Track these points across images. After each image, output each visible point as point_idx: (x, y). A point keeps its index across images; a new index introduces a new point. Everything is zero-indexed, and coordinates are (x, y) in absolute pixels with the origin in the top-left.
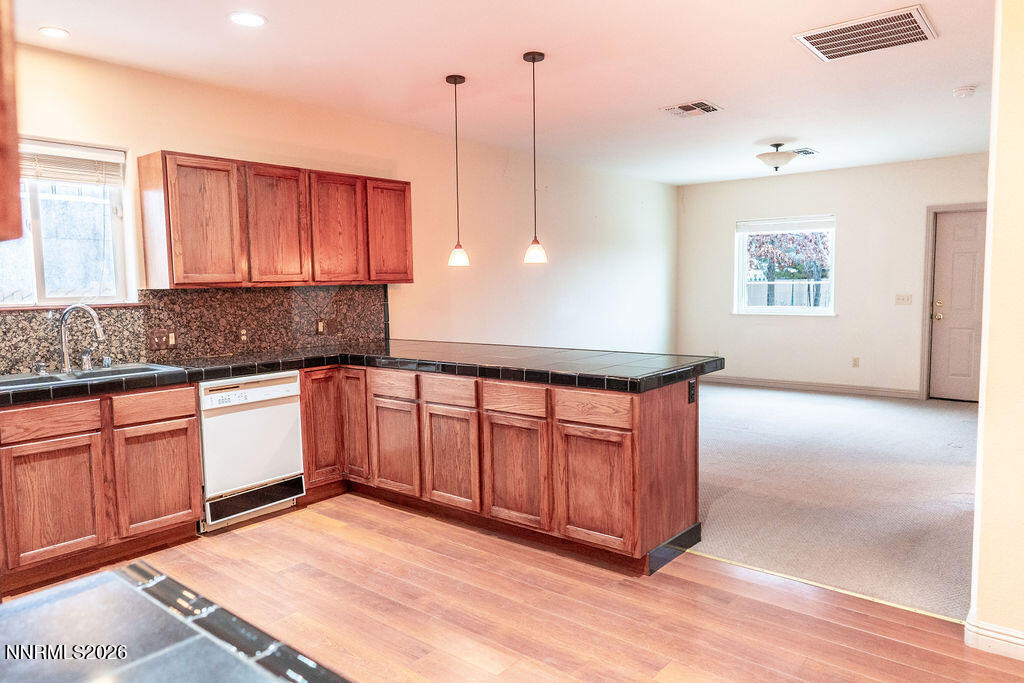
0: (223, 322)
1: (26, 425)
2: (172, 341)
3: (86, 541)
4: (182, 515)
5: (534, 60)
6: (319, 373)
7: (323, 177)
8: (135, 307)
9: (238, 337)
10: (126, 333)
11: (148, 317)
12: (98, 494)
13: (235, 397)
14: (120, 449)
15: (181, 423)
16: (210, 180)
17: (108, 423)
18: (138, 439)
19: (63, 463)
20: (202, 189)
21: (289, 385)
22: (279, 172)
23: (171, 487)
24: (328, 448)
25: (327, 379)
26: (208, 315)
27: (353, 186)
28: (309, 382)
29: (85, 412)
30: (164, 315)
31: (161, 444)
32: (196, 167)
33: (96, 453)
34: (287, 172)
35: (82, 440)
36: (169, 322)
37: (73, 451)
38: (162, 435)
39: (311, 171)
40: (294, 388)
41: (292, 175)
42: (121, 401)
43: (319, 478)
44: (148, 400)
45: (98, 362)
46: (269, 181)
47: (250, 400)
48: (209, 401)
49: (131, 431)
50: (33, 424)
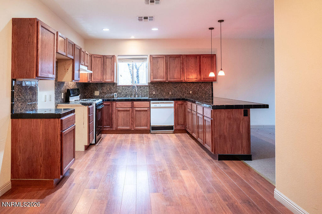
0: (165, 90)
1: (120, 105)
2: (154, 93)
3: (128, 128)
4: (145, 128)
5: (221, 22)
6: (180, 102)
7: (187, 56)
8: (147, 86)
9: (169, 93)
10: (145, 91)
11: (150, 88)
12: (130, 119)
13: (158, 105)
14: (134, 112)
15: (146, 109)
16: (159, 60)
17: (133, 107)
18: (138, 111)
19: (125, 112)
20: (158, 62)
21: (172, 104)
22: (176, 56)
23: (143, 121)
24: (181, 121)
25: (182, 104)
26: (162, 88)
27: (196, 57)
28: (177, 104)
29: (129, 104)
30: (153, 88)
31: (142, 112)
32: (156, 57)
33: (131, 112)
34: (178, 56)
35: (128, 109)
36: (154, 89)
37: (127, 111)
38: (142, 111)
39: (184, 55)
40: (172, 105)
41: (179, 56)
42: (135, 103)
43: (179, 127)
44: (139, 103)
45: (139, 96)
46: (173, 58)
47: (161, 106)
48: (152, 105)
49: (137, 109)
50: (121, 105)
